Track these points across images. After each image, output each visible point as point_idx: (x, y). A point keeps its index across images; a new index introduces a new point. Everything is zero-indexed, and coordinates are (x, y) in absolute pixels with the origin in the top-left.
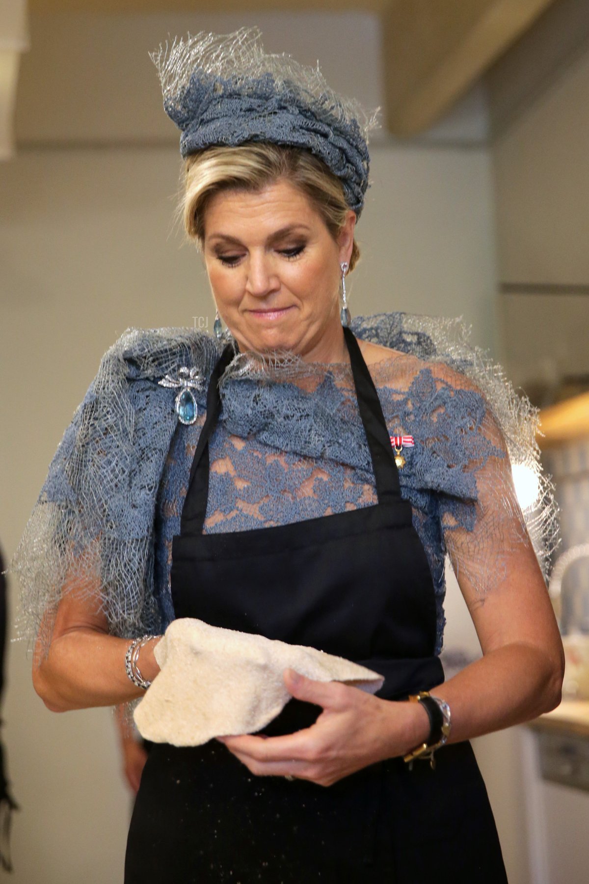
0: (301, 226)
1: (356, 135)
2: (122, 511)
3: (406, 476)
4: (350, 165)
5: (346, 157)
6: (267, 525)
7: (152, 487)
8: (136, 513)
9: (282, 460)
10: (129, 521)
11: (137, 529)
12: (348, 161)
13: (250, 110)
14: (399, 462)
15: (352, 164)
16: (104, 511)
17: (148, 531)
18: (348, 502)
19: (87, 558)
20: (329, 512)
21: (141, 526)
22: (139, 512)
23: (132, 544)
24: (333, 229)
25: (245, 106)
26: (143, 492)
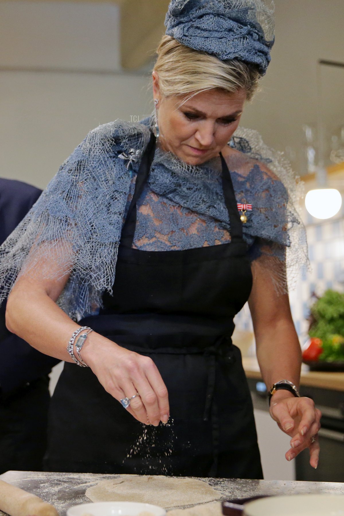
2: (103, 226)
3: (246, 227)
6: (173, 249)
7: (121, 213)
8: (112, 227)
9: (179, 212)
10: (108, 232)
11: (113, 237)
14: (243, 218)
16: (93, 226)
17: (118, 238)
18: (216, 239)
19: (81, 252)
20: (206, 245)
21: (115, 235)
22: (114, 227)
23: (110, 245)
26: (116, 216)
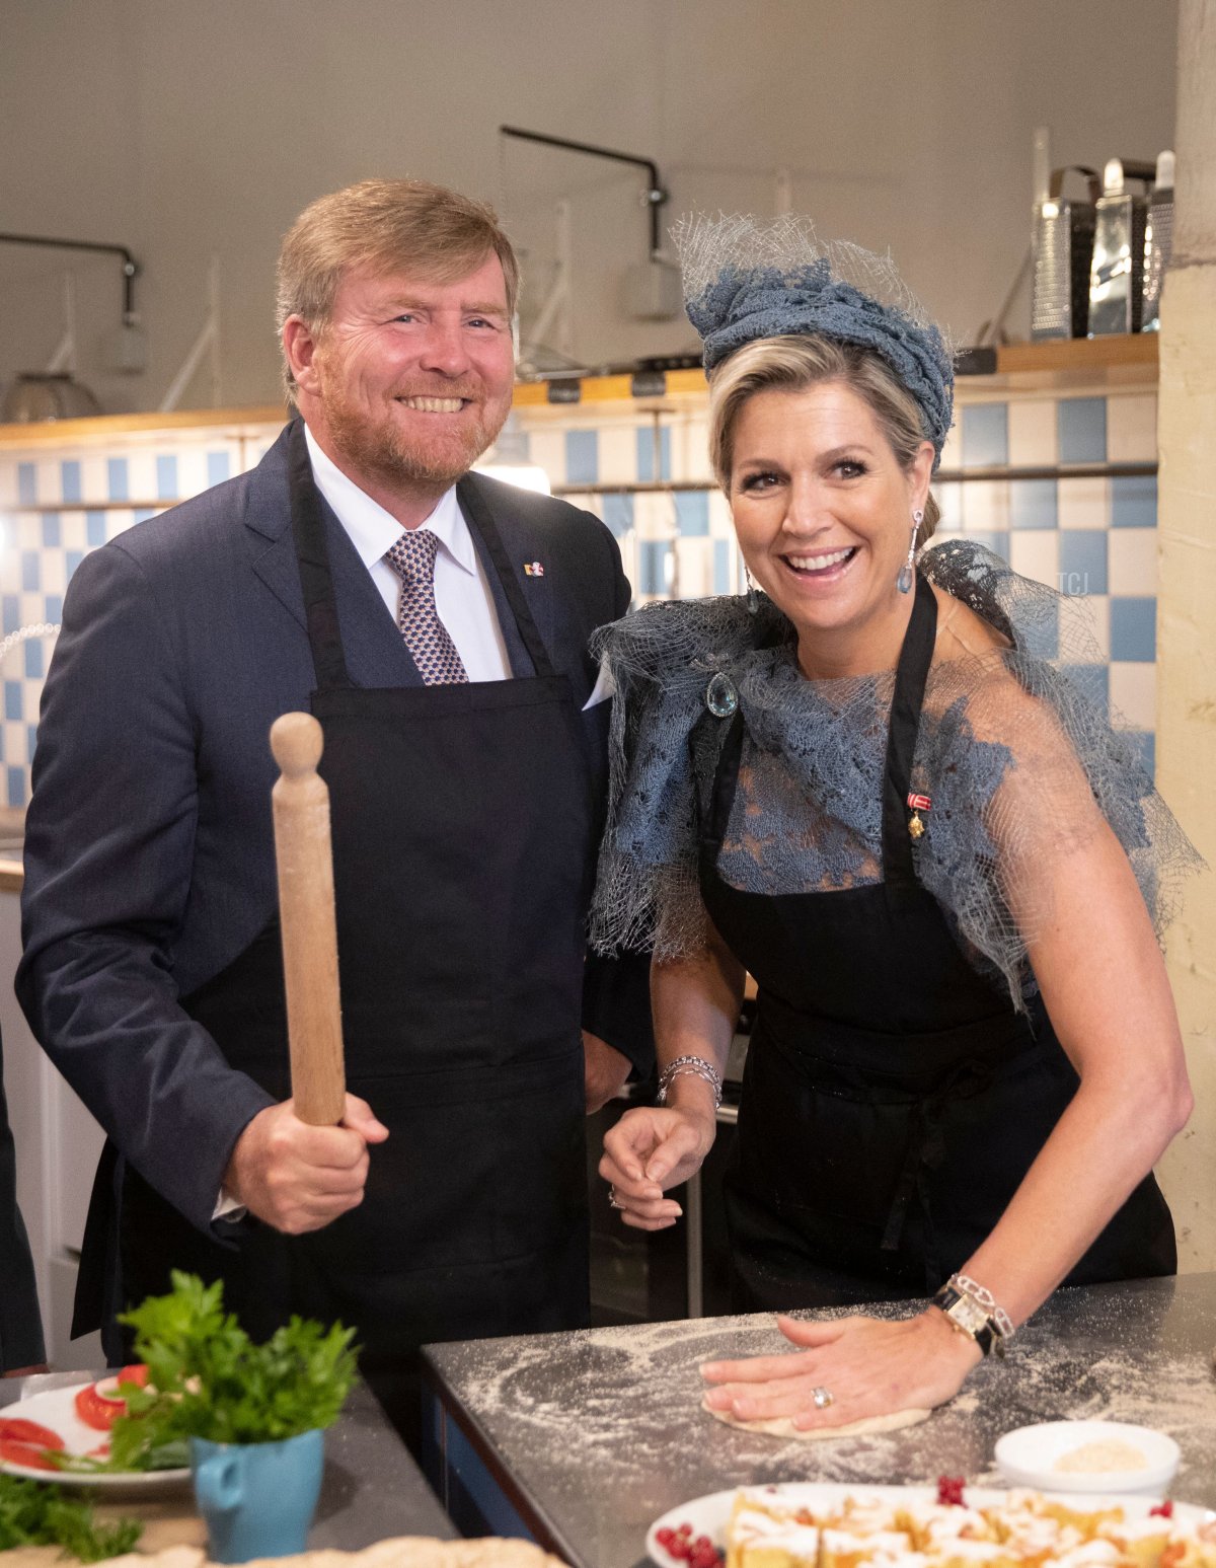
0: (861, 448)
1: (937, 347)
4: (927, 381)
5: (924, 371)
12: (925, 375)
13: (800, 302)
15: (931, 380)
18: (847, 871)
24: (904, 459)
25: (792, 298)
